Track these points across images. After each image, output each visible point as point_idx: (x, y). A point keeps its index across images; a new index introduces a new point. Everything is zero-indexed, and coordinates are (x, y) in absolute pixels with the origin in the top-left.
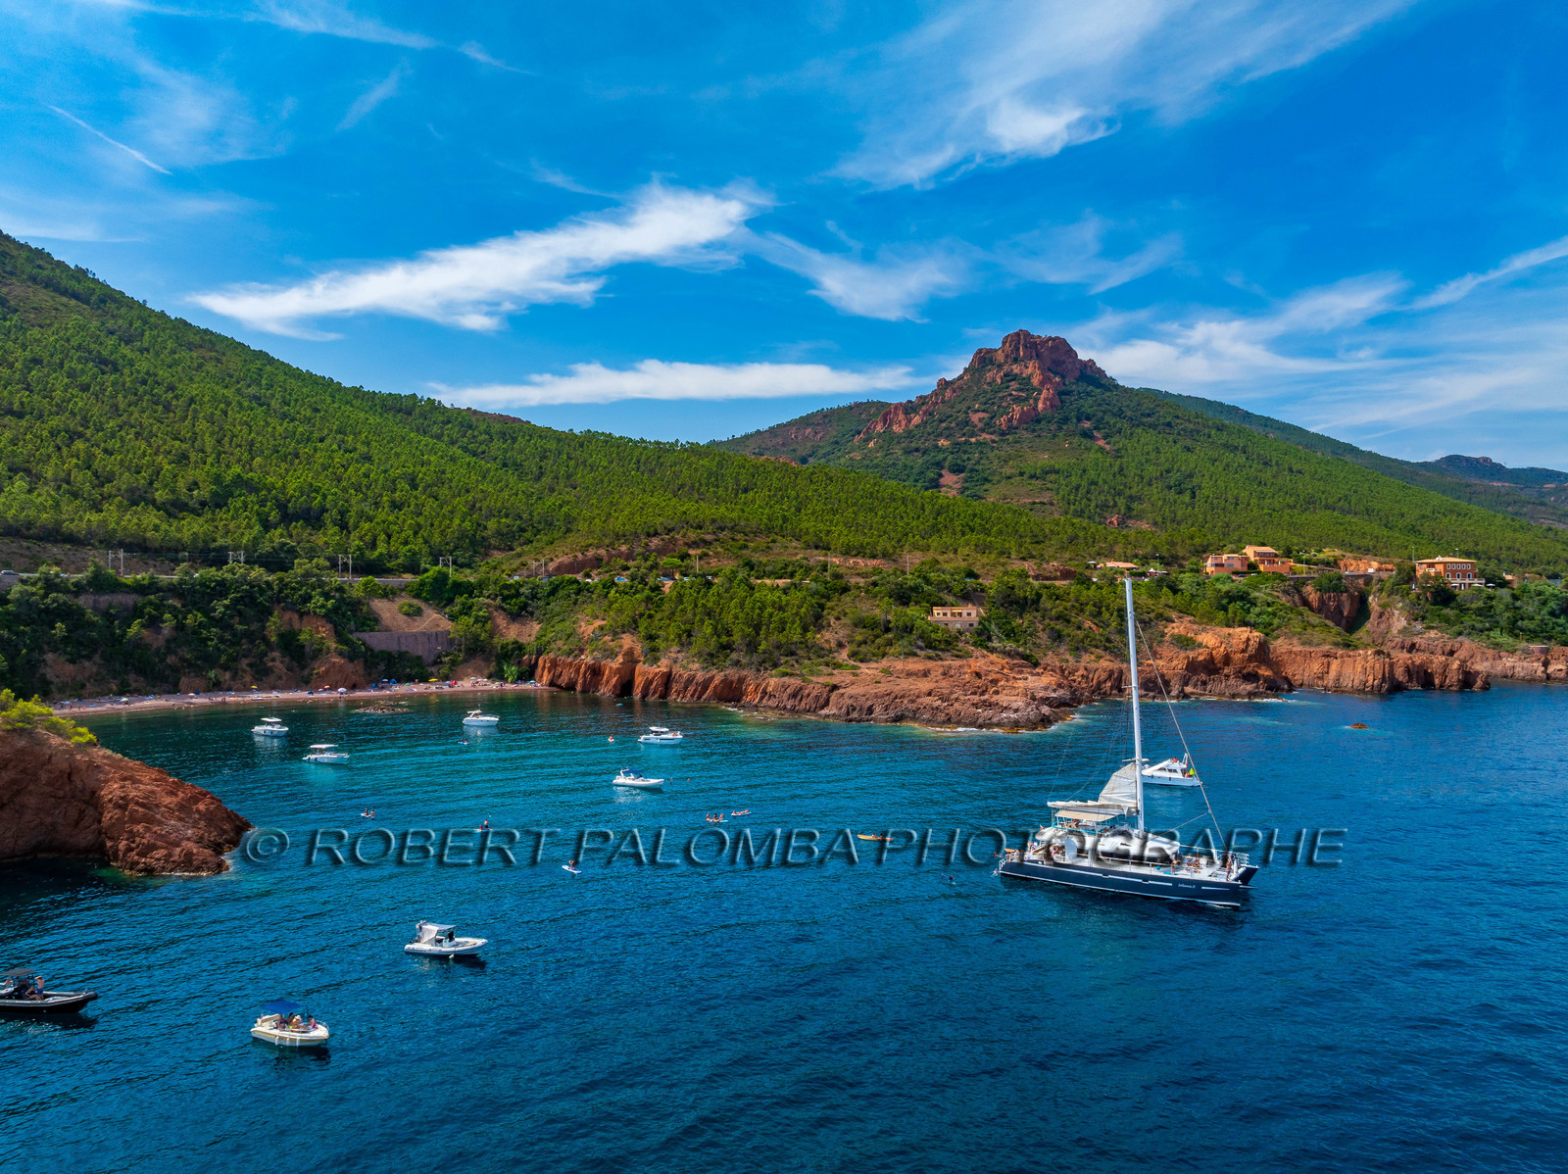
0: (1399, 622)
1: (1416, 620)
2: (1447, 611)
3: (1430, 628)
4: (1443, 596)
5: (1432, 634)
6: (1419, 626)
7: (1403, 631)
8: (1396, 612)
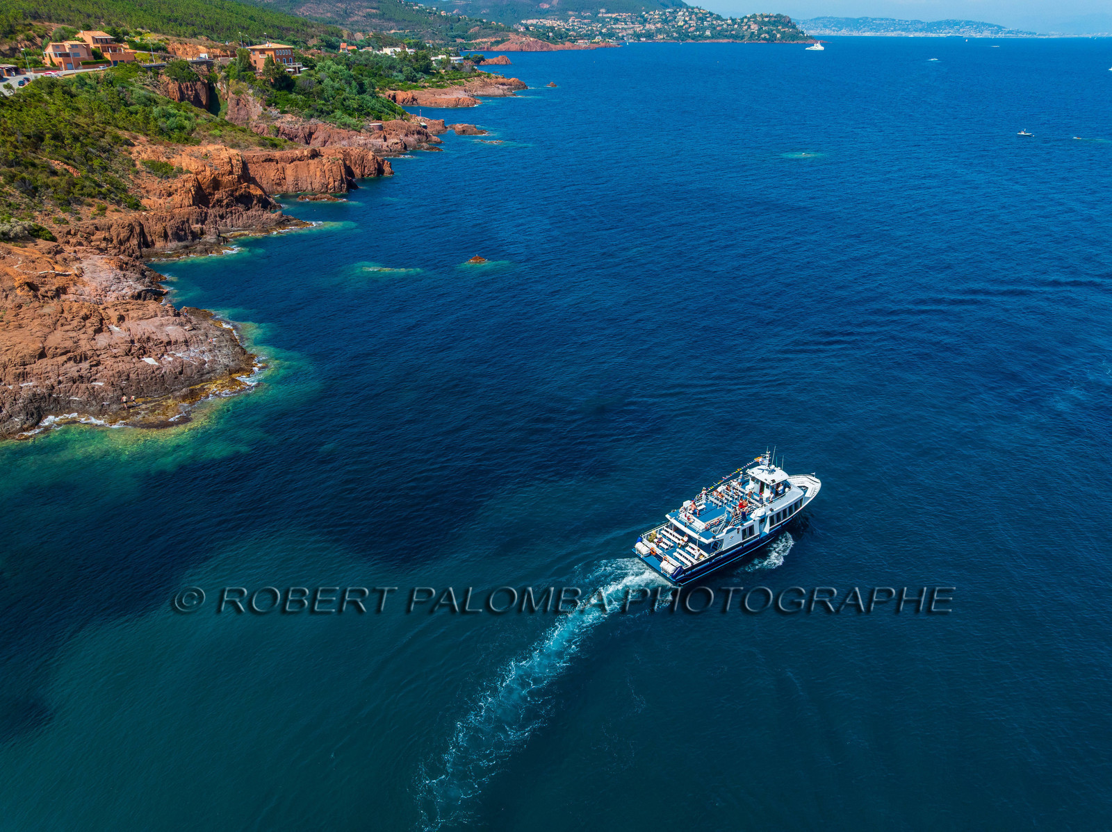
0: (256, 109)
1: (270, 105)
2: (293, 96)
3: (284, 112)
4: (285, 83)
5: (288, 117)
6: (274, 112)
7: (263, 117)
8: (251, 99)
